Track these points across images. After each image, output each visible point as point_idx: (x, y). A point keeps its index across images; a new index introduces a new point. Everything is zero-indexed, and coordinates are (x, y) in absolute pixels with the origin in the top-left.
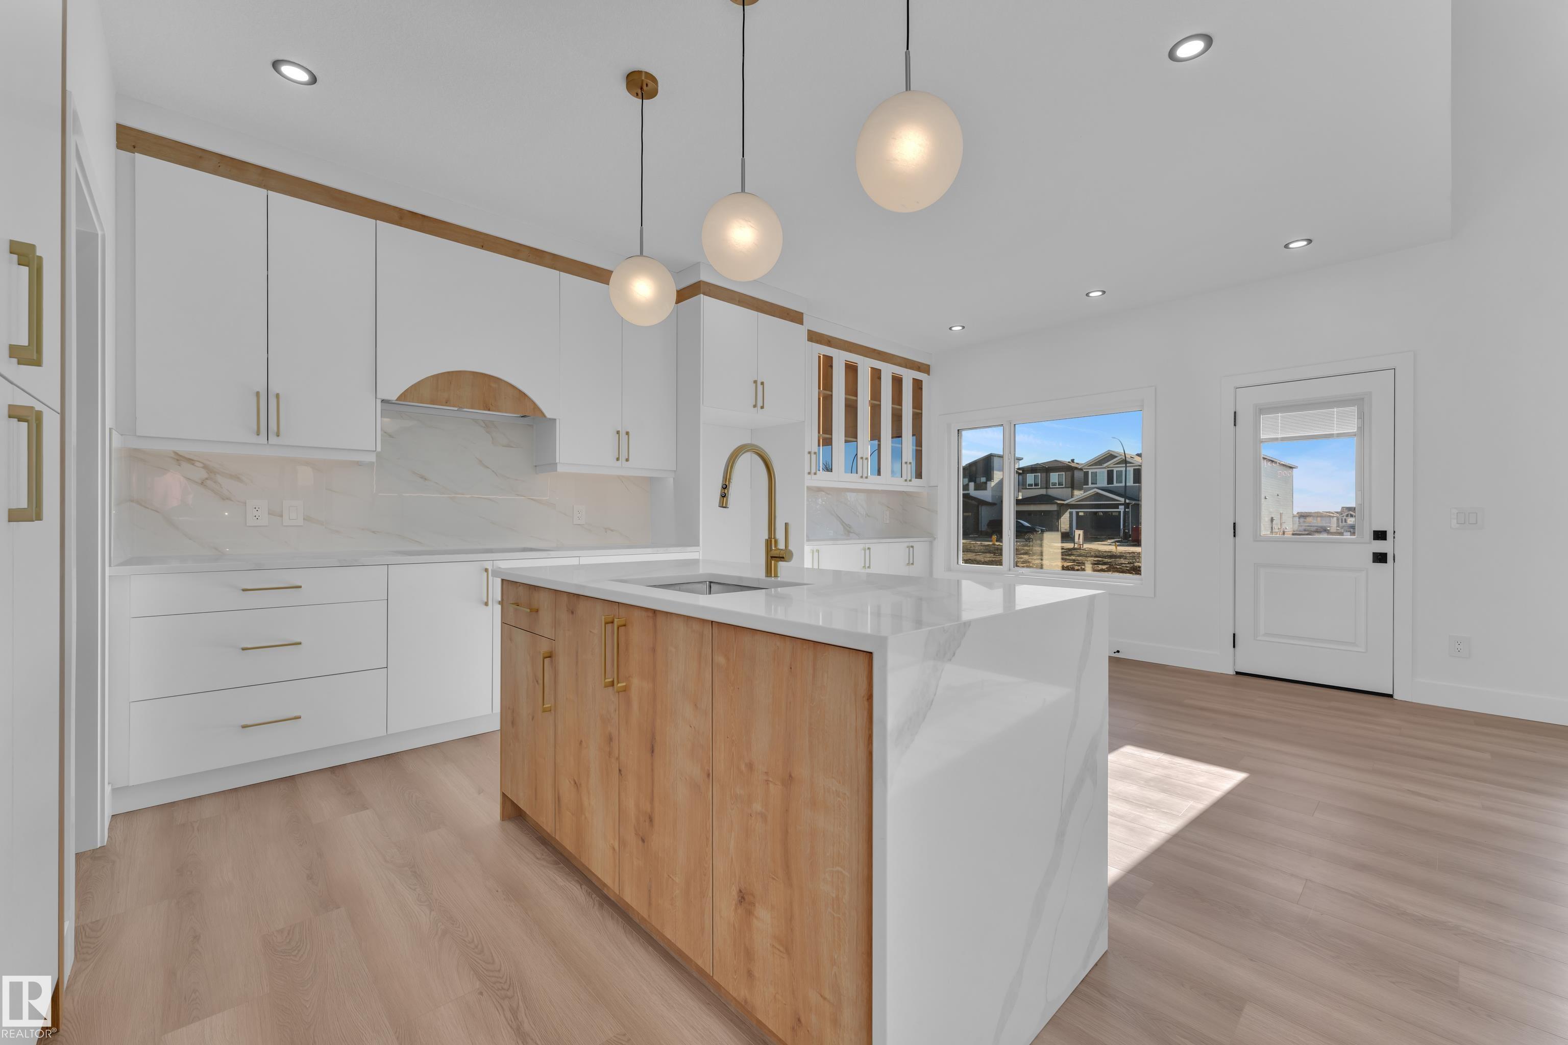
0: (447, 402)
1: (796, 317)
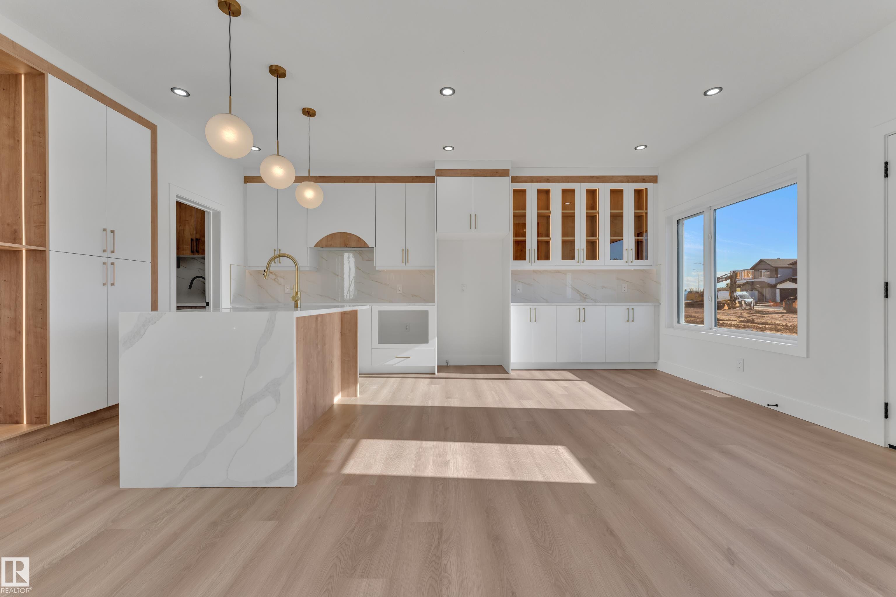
1: (504, 173)
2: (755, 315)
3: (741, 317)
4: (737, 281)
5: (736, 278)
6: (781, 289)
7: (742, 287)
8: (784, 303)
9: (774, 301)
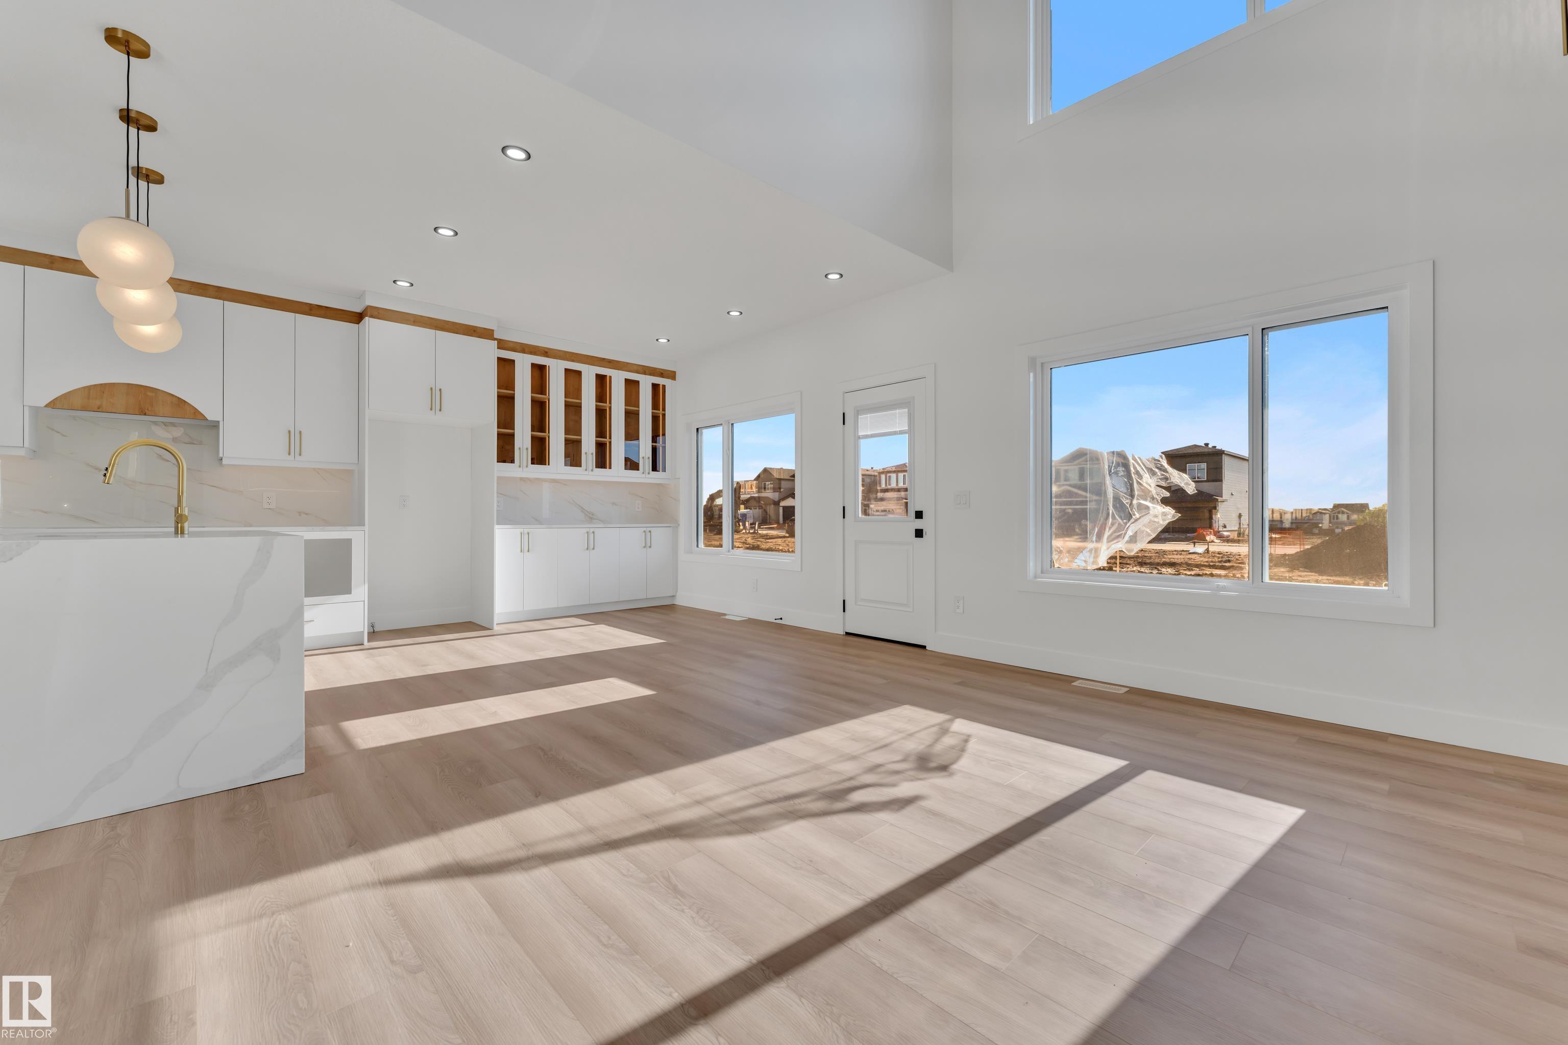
0: (99, 409)
1: (486, 334)
2: (759, 540)
3: (746, 543)
4: (741, 496)
5: (740, 492)
6: (784, 508)
7: (746, 503)
8: (786, 525)
9: (778, 523)
